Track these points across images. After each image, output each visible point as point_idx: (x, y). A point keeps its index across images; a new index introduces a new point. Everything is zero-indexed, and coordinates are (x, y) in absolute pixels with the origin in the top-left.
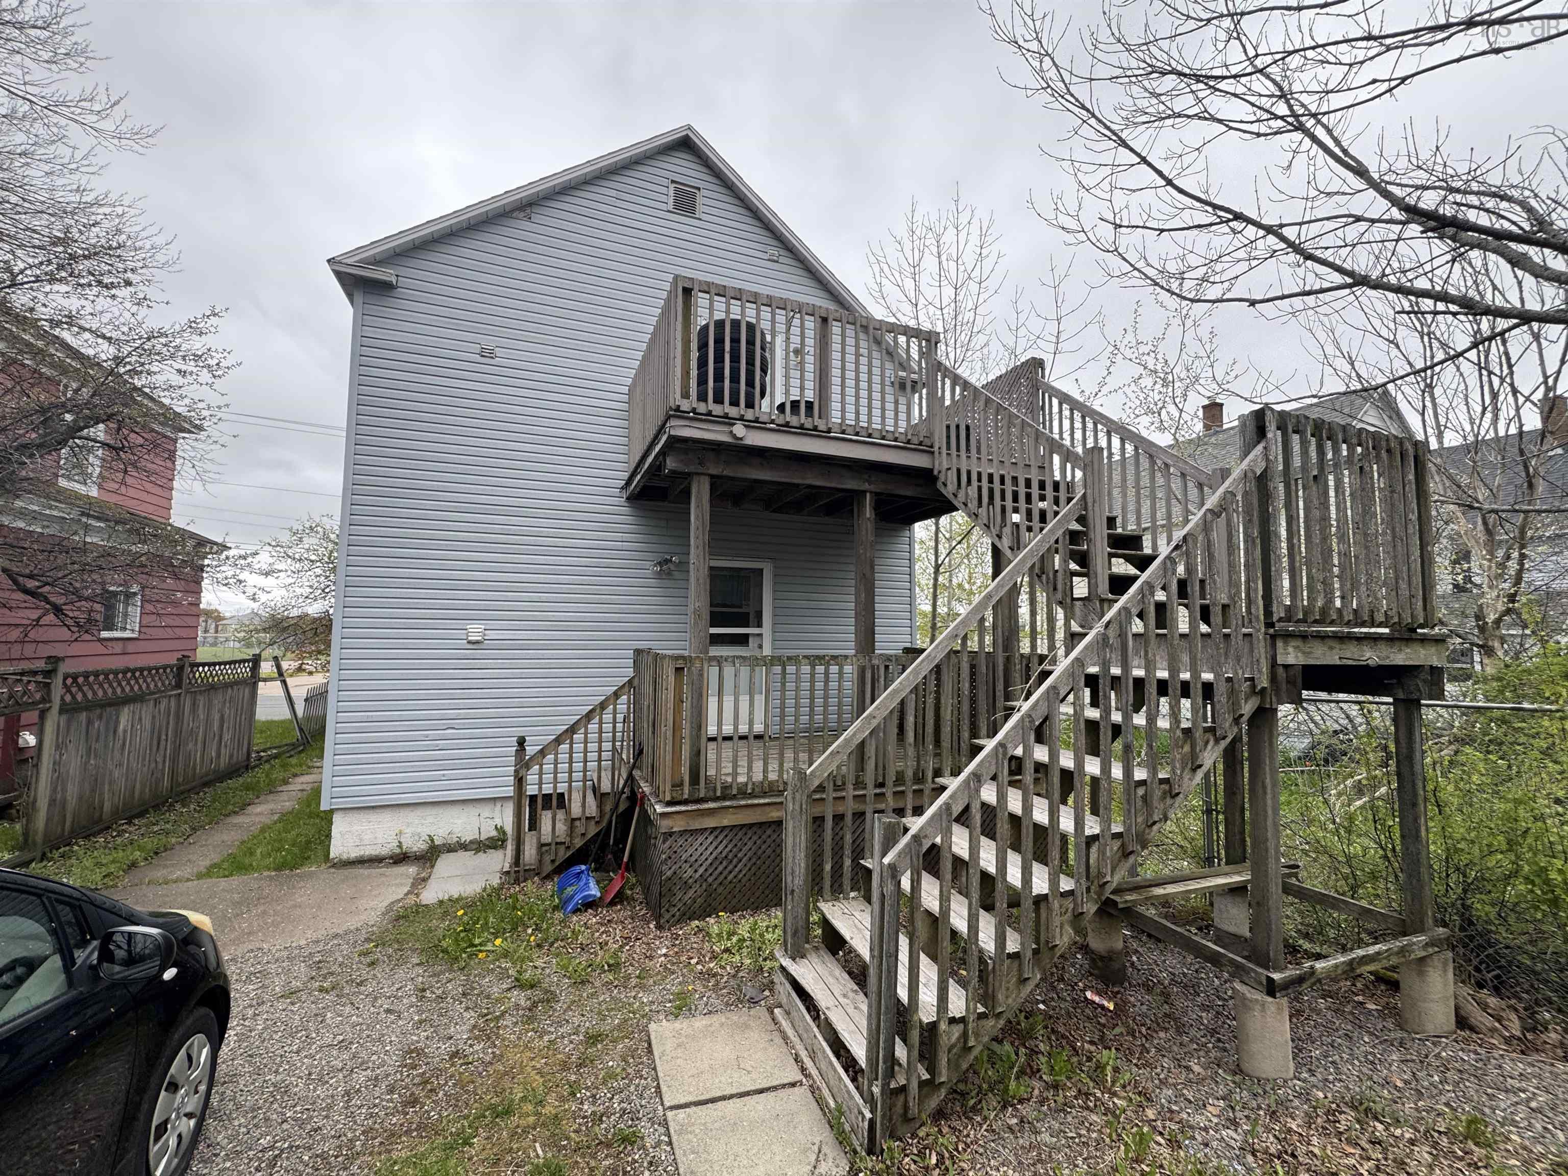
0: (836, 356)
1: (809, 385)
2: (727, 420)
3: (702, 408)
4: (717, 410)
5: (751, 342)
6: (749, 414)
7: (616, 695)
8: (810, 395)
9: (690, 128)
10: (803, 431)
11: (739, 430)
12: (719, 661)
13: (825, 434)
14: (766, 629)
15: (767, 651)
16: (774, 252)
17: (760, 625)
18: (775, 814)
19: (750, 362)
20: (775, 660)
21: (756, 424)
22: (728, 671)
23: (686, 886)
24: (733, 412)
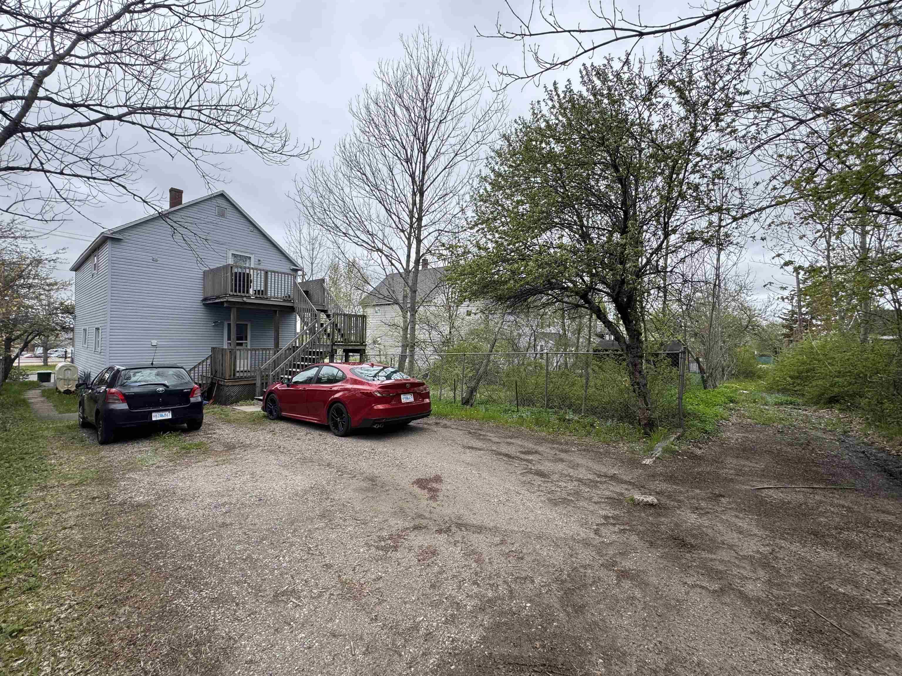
0: (269, 280)
1: (262, 286)
2: (242, 297)
3: (235, 294)
4: (239, 294)
5: (248, 278)
6: (247, 295)
7: (207, 359)
8: (262, 289)
9: (223, 191)
10: (261, 298)
11: (245, 299)
12: (240, 350)
13: (267, 299)
14: (249, 341)
15: (249, 347)
16: (252, 228)
17: (246, 340)
18: (253, 382)
19: (248, 282)
20: (251, 350)
21: (249, 297)
22: (242, 352)
23: (232, 397)
24: (243, 295)
